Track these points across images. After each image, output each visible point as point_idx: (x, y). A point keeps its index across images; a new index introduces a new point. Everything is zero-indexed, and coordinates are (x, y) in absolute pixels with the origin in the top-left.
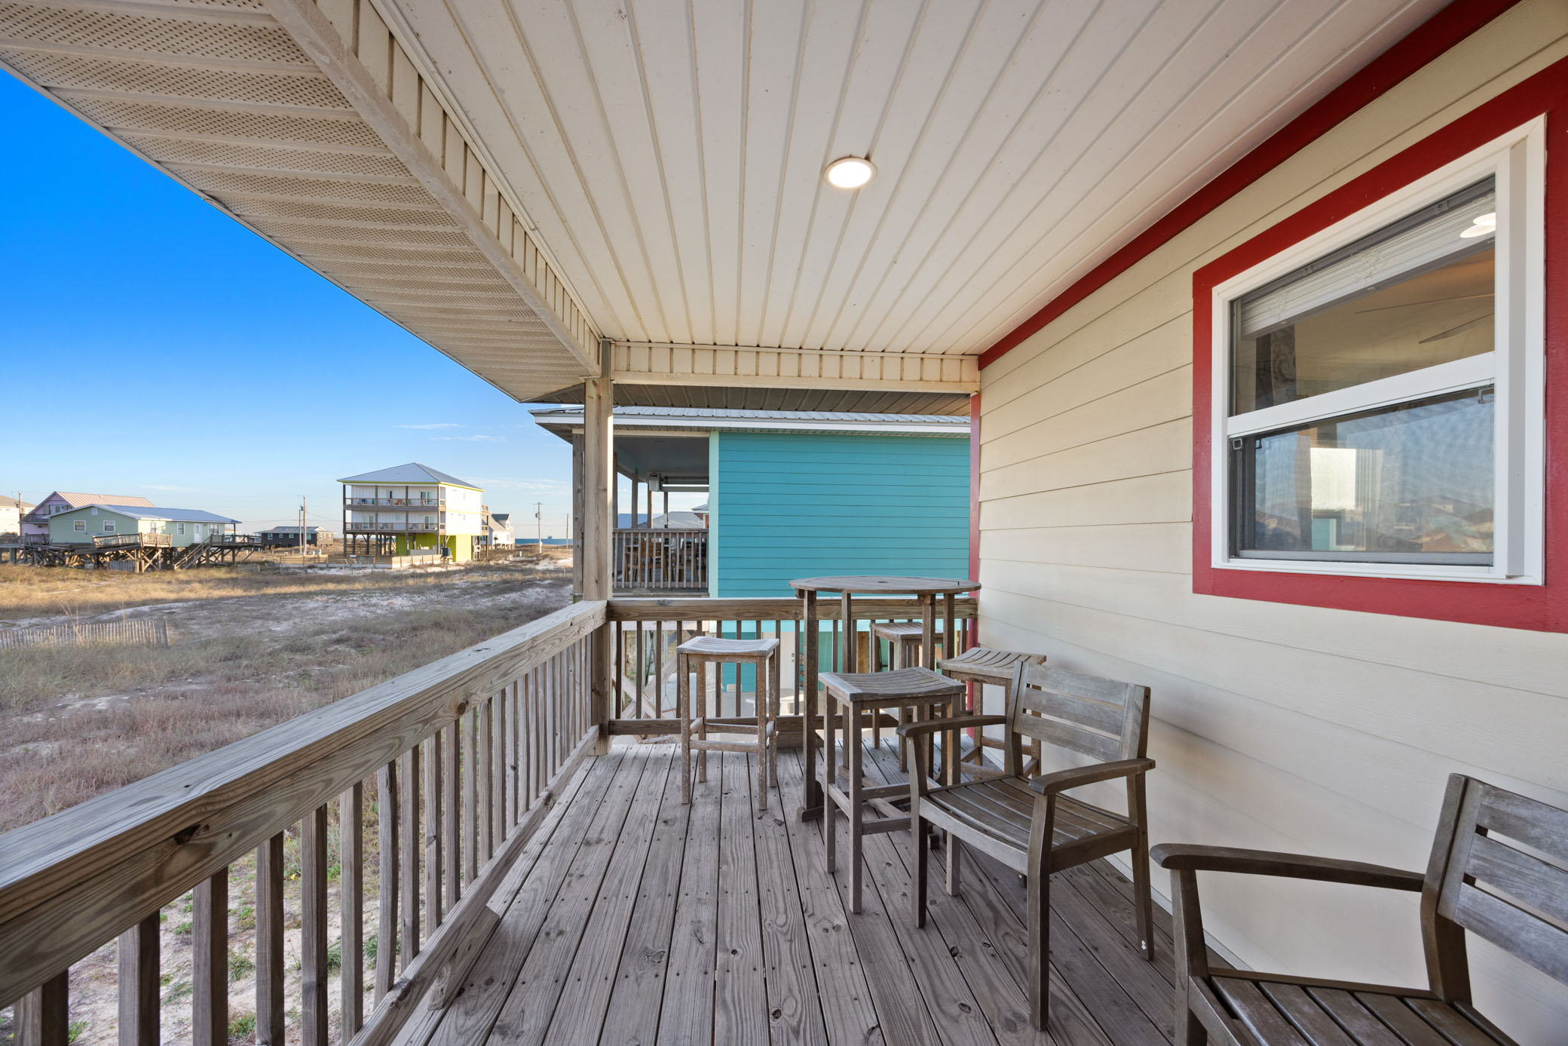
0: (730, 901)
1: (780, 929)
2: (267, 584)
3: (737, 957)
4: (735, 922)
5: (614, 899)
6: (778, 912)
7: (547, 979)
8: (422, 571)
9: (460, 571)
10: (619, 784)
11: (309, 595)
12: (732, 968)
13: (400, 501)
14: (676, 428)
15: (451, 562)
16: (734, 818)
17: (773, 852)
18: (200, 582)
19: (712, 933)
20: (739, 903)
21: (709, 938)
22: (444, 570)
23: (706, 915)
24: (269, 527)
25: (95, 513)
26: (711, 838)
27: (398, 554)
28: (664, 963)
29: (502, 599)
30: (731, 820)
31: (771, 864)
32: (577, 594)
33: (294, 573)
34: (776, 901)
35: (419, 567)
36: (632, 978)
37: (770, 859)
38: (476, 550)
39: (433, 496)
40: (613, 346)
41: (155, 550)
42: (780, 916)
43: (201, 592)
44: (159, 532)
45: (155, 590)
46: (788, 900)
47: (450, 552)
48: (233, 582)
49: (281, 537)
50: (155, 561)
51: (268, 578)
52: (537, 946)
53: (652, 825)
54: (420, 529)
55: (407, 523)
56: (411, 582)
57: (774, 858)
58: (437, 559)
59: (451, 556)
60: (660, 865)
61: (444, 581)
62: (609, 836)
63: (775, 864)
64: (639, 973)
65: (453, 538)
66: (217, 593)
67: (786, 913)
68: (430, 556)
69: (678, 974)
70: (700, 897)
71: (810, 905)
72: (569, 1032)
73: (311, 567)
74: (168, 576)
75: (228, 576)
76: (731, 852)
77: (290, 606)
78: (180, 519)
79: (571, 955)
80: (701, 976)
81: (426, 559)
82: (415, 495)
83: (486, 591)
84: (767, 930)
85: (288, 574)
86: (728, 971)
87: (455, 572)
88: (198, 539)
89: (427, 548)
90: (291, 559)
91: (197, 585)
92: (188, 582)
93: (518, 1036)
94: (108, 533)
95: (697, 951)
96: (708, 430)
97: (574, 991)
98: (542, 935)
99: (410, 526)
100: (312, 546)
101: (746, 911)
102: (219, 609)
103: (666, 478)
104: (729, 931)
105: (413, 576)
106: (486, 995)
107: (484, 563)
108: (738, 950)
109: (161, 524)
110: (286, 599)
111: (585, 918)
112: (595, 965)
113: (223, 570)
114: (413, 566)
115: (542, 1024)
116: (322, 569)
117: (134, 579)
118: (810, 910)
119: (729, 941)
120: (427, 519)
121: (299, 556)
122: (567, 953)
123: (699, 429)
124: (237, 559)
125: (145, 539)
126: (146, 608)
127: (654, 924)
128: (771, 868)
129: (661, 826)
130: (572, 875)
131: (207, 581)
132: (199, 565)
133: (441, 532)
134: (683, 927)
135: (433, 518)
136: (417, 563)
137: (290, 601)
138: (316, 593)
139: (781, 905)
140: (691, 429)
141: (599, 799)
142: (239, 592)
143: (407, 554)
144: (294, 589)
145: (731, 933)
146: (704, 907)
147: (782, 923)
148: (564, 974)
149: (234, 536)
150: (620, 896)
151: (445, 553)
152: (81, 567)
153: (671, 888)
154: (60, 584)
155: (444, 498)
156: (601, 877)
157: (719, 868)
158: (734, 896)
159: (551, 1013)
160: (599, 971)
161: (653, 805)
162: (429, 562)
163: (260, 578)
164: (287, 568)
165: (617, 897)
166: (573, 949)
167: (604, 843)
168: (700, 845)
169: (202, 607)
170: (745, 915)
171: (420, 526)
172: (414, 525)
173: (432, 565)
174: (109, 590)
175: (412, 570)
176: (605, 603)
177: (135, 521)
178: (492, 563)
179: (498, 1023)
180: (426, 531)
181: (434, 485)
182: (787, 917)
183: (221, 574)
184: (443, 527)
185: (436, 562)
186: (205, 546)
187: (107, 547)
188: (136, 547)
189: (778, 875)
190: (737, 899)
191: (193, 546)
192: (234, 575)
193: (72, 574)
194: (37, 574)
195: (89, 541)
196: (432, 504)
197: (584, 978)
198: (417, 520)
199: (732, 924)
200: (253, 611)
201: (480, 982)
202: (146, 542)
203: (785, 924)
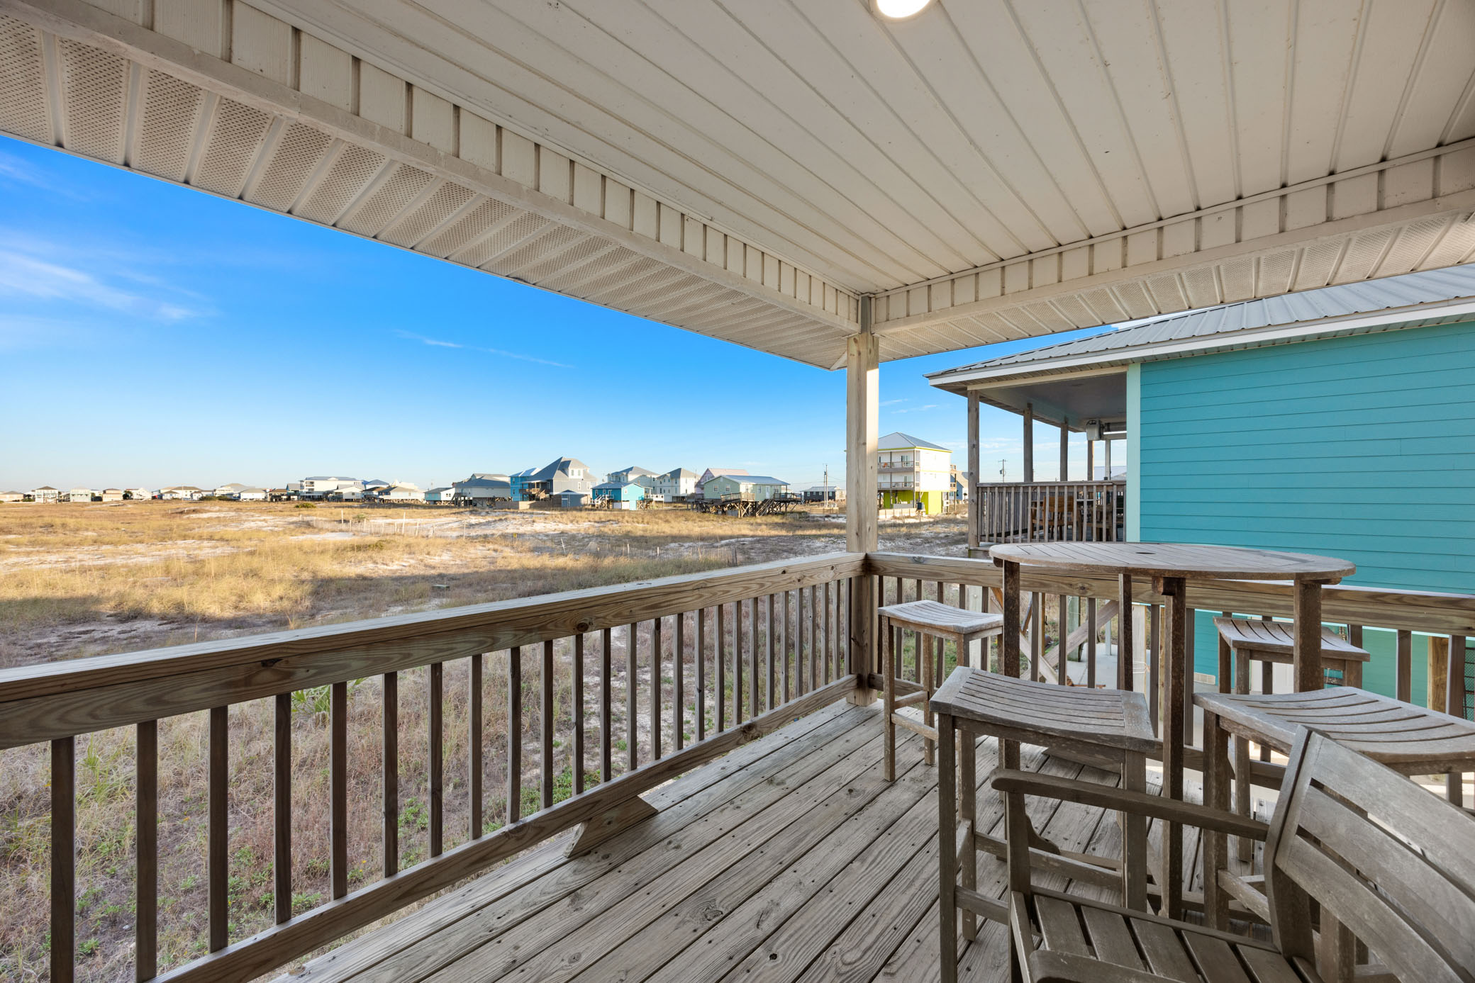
0: (824, 903)
1: (840, 964)
2: (801, 527)
3: (771, 964)
4: (806, 927)
5: (740, 840)
6: (858, 945)
7: (633, 879)
8: (901, 522)
9: (930, 523)
10: (848, 738)
11: (817, 537)
12: (754, 972)
13: (886, 464)
14: (1081, 368)
15: (924, 515)
16: (921, 817)
17: (924, 876)
18: (766, 525)
19: (775, 924)
20: (830, 912)
21: (768, 926)
22: (918, 521)
23: (789, 903)
24: (808, 488)
25: (721, 480)
26: (876, 827)
27: (885, 508)
28: (711, 923)
29: (955, 549)
30: (916, 818)
31: (908, 887)
32: (971, 548)
33: (817, 521)
34: (869, 932)
35: (899, 518)
36: (679, 919)
37: (913, 881)
38: (945, 505)
39: (911, 459)
40: (873, 300)
41: (747, 503)
42: (855, 951)
43: (765, 531)
44: (749, 491)
45: (744, 529)
46: (883, 939)
47: (923, 506)
48: (782, 526)
49: (815, 494)
50: (748, 511)
51: (802, 523)
52: (655, 848)
53: (838, 788)
54: (900, 487)
55: (891, 482)
56: (889, 530)
57: (918, 883)
58: (913, 512)
59: (923, 510)
60: (803, 830)
61: (914, 531)
62: (791, 783)
63: (913, 890)
64: (687, 919)
65: (926, 494)
66: (774, 533)
67: (865, 952)
68: (907, 510)
69: (710, 942)
70: (803, 881)
71: (900, 963)
72: (601, 932)
73: (827, 516)
74: (752, 520)
75: (781, 521)
76: (880, 852)
77: (805, 544)
78: (760, 481)
79: (666, 869)
80: (725, 957)
81: (903, 512)
82: (896, 459)
83: (943, 541)
84: (828, 957)
85: (814, 521)
86: (748, 971)
87: (925, 524)
88: (768, 496)
89: (906, 503)
90: (816, 510)
91: (764, 527)
92: (760, 524)
93: (577, 910)
94: (728, 493)
95: (748, 931)
96: (1124, 363)
97: (640, 899)
98: (666, 841)
99: (893, 484)
100: (832, 501)
101: (828, 923)
102: (767, 543)
103: (1108, 424)
104: (792, 932)
105: (894, 525)
106: (596, 865)
107: (951, 516)
108: (780, 957)
109: (750, 486)
110: (804, 538)
111: (704, 844)
112: (670, 889)
113: (780, 517)
114: (895, 518)
115: (595, 912)
116: (834, 518)
117: (737, 522)
118: (894, 968)
119: (779, 945)
120: (906, 478)
121: (821, 508)
122: (665, 866)
123: (1112, 364)
124: (788, 509)
125: (743, 496)
126: (733, 540)
127: (742, 883)
128: (904, 892)
129: (843, 793)
130: (732, 803)
131: (771, 524)
132: (769, 513)
133: (917, 489)
134: (760, 900)
135: (910, 478)
136: (898, 515)
137: (806, 541)
138: (823, 536)
139: (870, 940)
140: (1100, 365)
141: (819, 745)
142: (784, 533)
143: (891, 507)
144: (814, 532)
145: (791, 936)
146: (797, 893)
147: (849, 961)
148: (646, 882)
149: (786, 494)
150: (746, 841)
151: (919, 507)
152: (717, 513)
153: (788, 858)
154: (706, 523)
155: (919, 459)
156: (750, 816)
157: (851, 862)
158: (835, 899)
159: (607, 907)
160: (666, 897)
161: (858, 769)
162: (906, 515)
163: (797, 523)
164: (814, 517)
165: (743, 840)
166: (670, 866)
167: (783, 786)
168: (857, 830)
169: (758, 541)
170: (823, 927)
171: (901, 484)
172: (897, 483)
173: (909, 517)
174: (725, 528)
175: (893, 521)
176: (862, 555)
177: (738, 484)
178: (958, 516)
179: (579, 891)
180: (905, 488)
181: (911, 450)
182: (861, 958)
183: (777, 519)
184: (918, 485)
185: (912, 515)
186: (772, 501)
187: (727, 501)
188: (738, 501)
189: (902, 905)
190: (834, 904)
191: (765, 501)
192: (784, 521)
193: (712, 517)
194: (699, 517)
195: (718, 497)
196: (909, 466)
197: (652, 895)
198: (898, 479)
199: (802, 927)
200: (784, 546)
201: (601, 854)
202: (744, 498)
203: (849, 964)
